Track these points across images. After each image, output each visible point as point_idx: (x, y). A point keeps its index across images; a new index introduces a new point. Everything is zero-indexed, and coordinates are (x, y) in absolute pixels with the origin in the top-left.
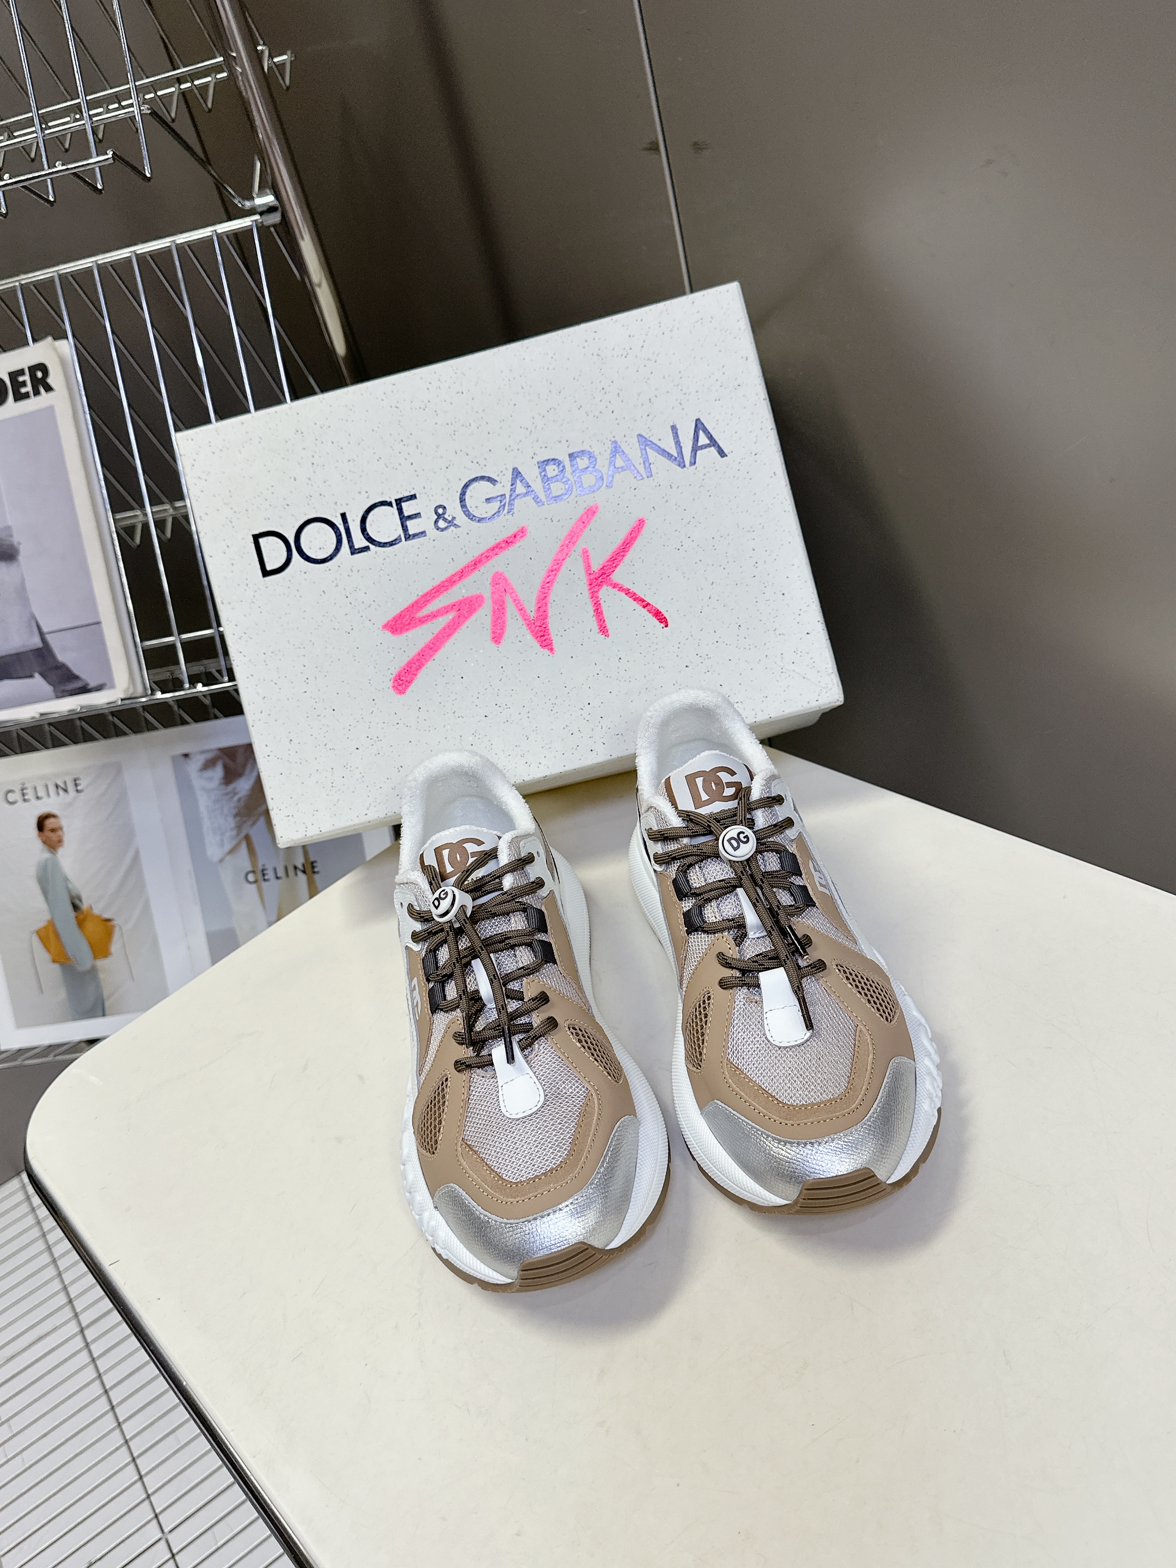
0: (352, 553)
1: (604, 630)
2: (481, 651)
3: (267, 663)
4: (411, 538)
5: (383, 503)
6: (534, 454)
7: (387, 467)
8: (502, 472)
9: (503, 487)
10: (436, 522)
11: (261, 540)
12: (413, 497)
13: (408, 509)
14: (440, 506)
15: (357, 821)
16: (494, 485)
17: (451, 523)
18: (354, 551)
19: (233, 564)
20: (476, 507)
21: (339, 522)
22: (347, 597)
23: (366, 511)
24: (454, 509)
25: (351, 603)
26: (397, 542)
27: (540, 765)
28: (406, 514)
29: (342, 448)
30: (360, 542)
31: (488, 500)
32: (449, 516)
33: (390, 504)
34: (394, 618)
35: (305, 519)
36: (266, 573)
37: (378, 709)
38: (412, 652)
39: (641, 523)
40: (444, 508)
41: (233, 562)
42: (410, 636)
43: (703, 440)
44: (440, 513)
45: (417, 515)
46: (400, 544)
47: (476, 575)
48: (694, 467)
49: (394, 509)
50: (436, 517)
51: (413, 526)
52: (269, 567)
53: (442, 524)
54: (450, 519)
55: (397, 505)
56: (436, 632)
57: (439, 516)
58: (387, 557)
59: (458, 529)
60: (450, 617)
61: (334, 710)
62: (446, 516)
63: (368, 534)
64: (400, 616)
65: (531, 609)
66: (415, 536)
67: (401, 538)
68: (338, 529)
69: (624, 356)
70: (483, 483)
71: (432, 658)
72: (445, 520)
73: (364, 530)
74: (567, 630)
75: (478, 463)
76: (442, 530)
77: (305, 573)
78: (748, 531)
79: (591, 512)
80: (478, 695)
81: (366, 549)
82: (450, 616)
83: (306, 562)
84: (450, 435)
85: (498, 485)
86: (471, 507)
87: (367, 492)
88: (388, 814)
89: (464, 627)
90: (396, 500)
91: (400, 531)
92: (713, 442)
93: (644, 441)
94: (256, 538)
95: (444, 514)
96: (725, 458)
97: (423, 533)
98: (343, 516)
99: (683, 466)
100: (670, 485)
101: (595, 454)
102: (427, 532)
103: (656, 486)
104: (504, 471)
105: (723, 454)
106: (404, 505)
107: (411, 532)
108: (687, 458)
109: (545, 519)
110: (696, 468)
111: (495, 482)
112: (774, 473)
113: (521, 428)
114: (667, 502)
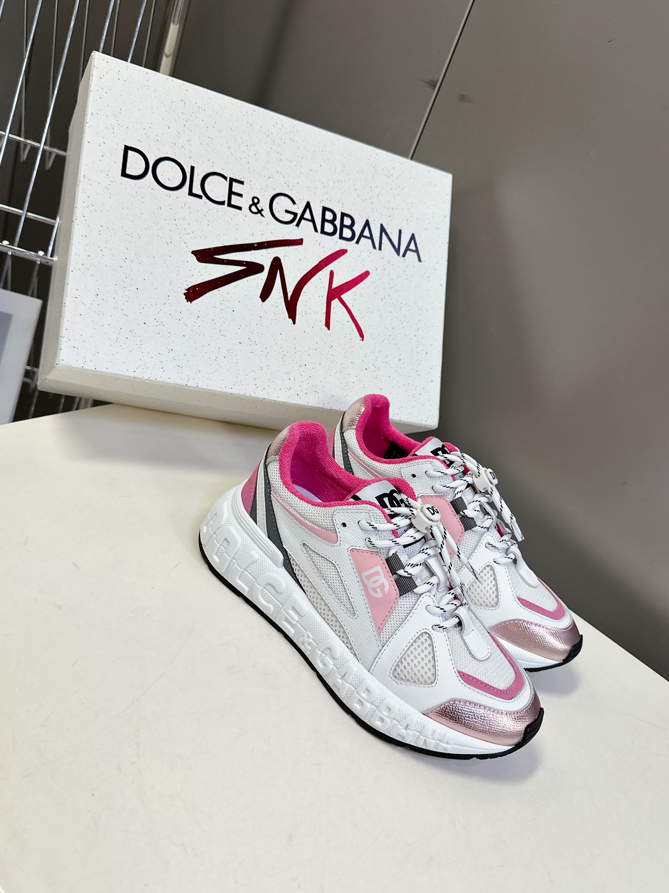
0: (189, 195)
2: (251, 300)
4: (231, 206)
5: (221, 175)
6: (323, 200)
7: (232, 155)
8: (300, 200)
9: (298, 209)
10: (251, 206)
11: (130, 153)
12: (242, 183)
13: (236, 187)
14: (256, 197)
17: (260, 212)
18: (191, 193)
20: (278, 211)
21: (188, 170)
22: (175, 220)
23: (208, 174)
24: (264, 205)
25: (176, 225)
26: (222, 204)
28: (234, 190)
30: (197, 189)
31: (287, 211)
32: (260, 207)
33: (225, 178)
35: (166, 156)
36: (124, 174)
37: (170, 303)
38: (206, 278)
40: (259, 200)
41: (104, 155)
42: (208, 267)
43: (413, 246)
44: (255, 202)
45: (241, 195)
46: (224, 206)
48: (403, 258)
49: (227, 184)
50: (251, 203)
51: (235, 200)
52: (128, 172)
53: (254, 209)
54: (260, 209)
55: (230, 181)
57: (254, 204)
58: (211, 208)
59: (263, 217)
61: (137, 289)
62: (258, 206)
63: (204, 188)
65: (290, 290)
66: (234, 207)
67: (225, 203)
68: (186, 174)
70: (287, 199)
72: (257, 208)
73: (203, 184)
74: (307, 314)
75: (288, 185)
76: (253, 213)
77: (152, 189)
80: (240, 327)
81: (200, 197)
83: (156, 183)
85: (295, 205)
86: (275, 208)
87: (213, 163)
90: (231, 178)
91: (226, 199)
92: (417, 251)
93: (383, 229)
94: (127, 149)
95: (257, 203)
96: (420, 263)
97: (240, 208)
98: (193, 168)
99: (398, 254)
100: (389, 262)
101: (356, 221)
102: (243, 209)
103: (381, 258)
104: (302, 200)
105: (420, 260)
106: (234, 184)
107: (233, 203)
108: (402, 252)
109: (316, 241)
110: (405, 260)
111: (294, 203)
112: (441, 285)
113: (320, 181)
114: (384, 269)
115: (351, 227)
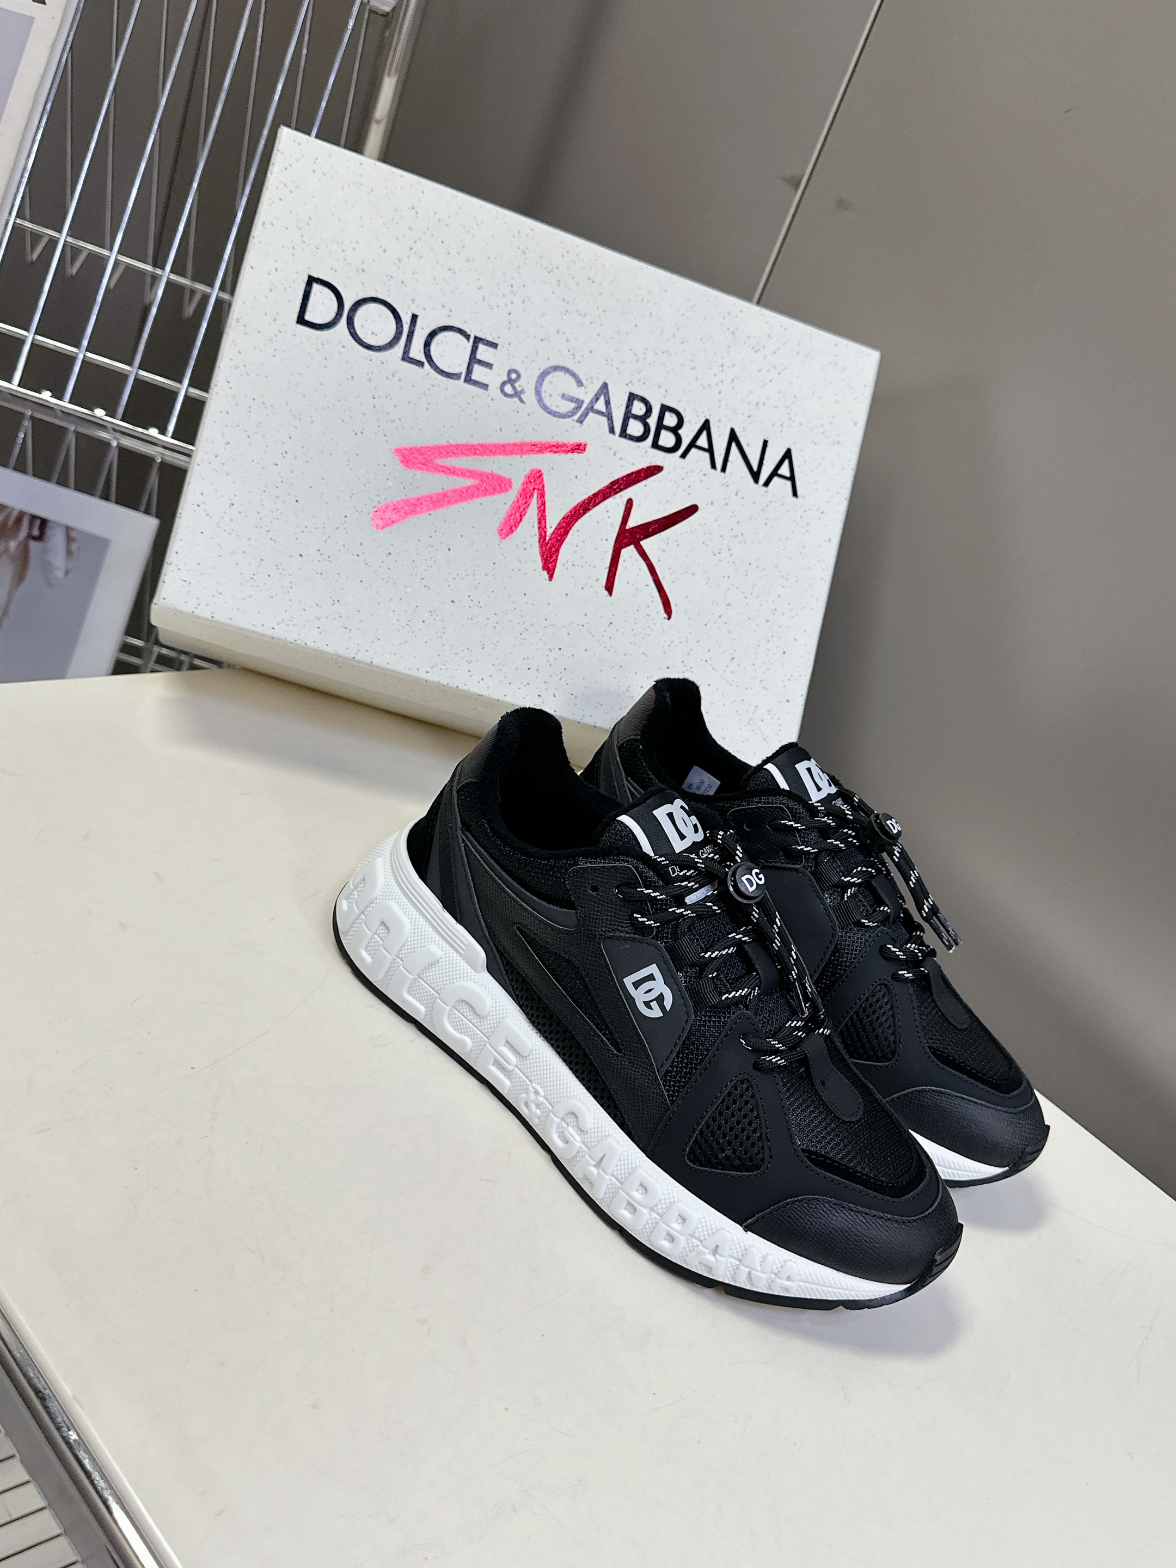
0: (403, 359)
1: (609, 587)
2: (482, 536)
3: (251, 410)
4: (471, 382)
5: (461, 331)
6: (631, 382)
7: (484, 300)
8: (592, 378)
10: (504, 384)
11: (316, 287)
12: (494, 345)
13: (484, 353)
14: (515, 371)
15: (259, 629)
16: (578, 386)
17: (517, 394)
18: (406, 357)
19: (271, 290)
20: (550, 396)
21: (406, 320)
22: (374, 398)
23: (439, 328)
24: (527, 383)
25: (375, 407)
26: (455, 377)
27: (481, 681)
28: (478, 356)
29: (449, 253)
30: (417, 351)
31: (565, 397)
32: (520, 386)
33: (467, 337)
34: (411, 449)
35: (374, 295)
36: (301, 320)
37: (345, 529)
38: (413, 494)
39: (692, 510)
40: (519, 376)
41: (273, 288)
42: (419, 477)
43: (785, 470)
44: (512, 378)
45: (489, 366)
46: (457, 381)
47: (516, 459)
48: (764, 489)
49: (469, 346)
50: (506, 379)
51: (479, 373)
52: (308, 317)
53: (508, 389)
54: (519, 389)
55: (474, 342)
56: (447, 488)
57: (510, 381)
58: (437, 385)
59: (522, 404)
60: (469, 484)
61: (297, 501)
62: (517, 385)
63: (429, 350)
64: (419, 450)
65: (552, 524)
66: (476, 383)
67: (460, 377)
68: (402, 326)
69: (754, 350)
70: (568, 377)
71: (429, 512)
72: (514, 388)
73: (427, 344)
74: (576, 566)
75: (573, 355)
76: (506, 395)
77: (344, 347)
78: (783, 577)
79: (654, 470)
80: (456, 577)
81: (420, 364)
82: (469, 482)
83: (350, 337)
84: (561, 313)
85: (581, 388)
86: (545, 392)
87: (451, 311)
88: (298, 641)
89: (477, 501)
90: (476, 337)
91: (463, 370)
92: (792, 478)
93: (733, 437)
94: (311, 280)
95: (515, 381)
96: (794, 499)
97: (485, 386)
98: (414, 318)
99: (756, 480)
100: (737, 492)
101: (685, 420)
102: (490, 388)
103: (724, 485)
104: (595, 380)
105: (795, 494)
106: (481, 347)
107: (474, 377)
108: (763, 477)
109: (610, 449)
110: (767, 491)
111: (580, 383)
112: (830, 540)
113: (631, 350)
114: (726, 504)
115: (675, 430)
